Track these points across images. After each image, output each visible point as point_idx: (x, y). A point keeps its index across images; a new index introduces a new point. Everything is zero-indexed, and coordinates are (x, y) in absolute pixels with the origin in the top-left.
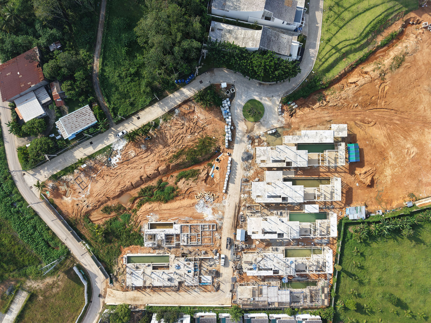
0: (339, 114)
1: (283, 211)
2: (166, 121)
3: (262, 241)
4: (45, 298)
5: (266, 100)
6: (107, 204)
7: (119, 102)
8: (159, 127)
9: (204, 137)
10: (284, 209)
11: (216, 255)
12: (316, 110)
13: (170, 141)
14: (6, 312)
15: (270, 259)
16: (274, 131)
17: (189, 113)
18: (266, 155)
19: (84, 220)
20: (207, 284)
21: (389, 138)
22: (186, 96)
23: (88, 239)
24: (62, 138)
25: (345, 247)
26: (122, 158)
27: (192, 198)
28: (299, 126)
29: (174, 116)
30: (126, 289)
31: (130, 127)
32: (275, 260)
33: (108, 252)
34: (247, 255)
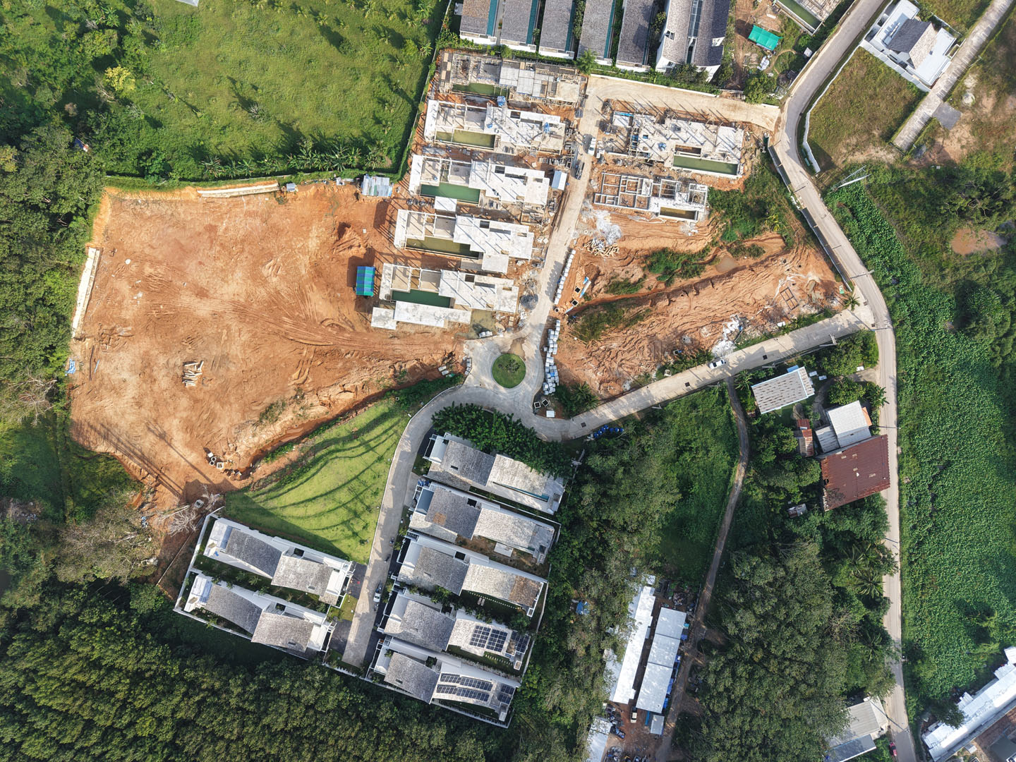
0: (377, 346)
1: (487, 207)
2: (645, 374)
3: (527, 166)
4: (869, 132)
5: (488, 384)
6: (755, 261)
7: (714, 413)
8: (658, 366)
9: (590, 342)
10: (485, 210)
11: (601, 155)
12: (412, 357)
13: (645, 343)
14: (930, 120)
15: (522, 136)
16: (484, 333)
17: (609, 382)
18: (503, 298)
19: (794, 242)
20: (622, 113)
21: (303, 297)
22: (610, 407)
23: (791, 212)
24: (809, 369)
25: (402, 137)
26: (722, 328)
27: (624, 249)
28: (442, 336)
29: (632, 380)
30: (746, 126)
31: (701, 374)
32: (514, 134)
33: (764, 186)
34: (556, 148)
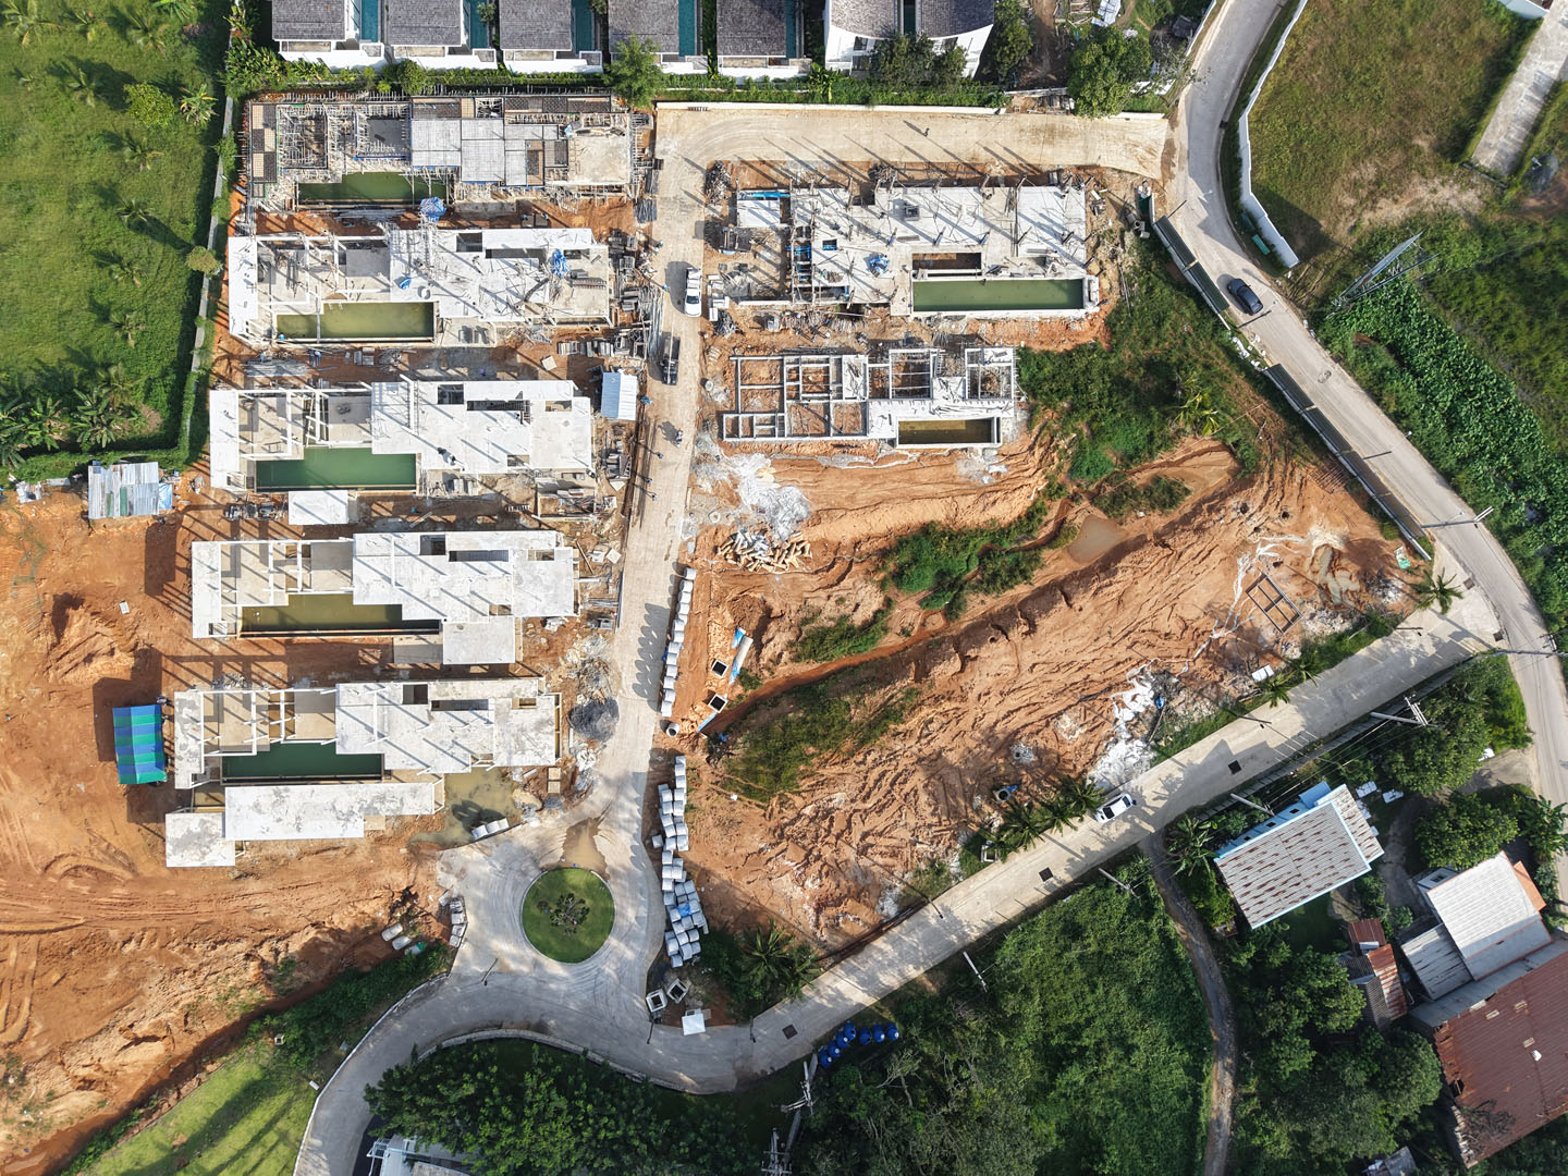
0: (203, 908)
1: (441, 493)
2: (932, 863)
3: (530, 372)
4: (1403, 142)
5: (514, 958)
6: (1167, 520)
7: (1128, 941)
8: (962, 838)
9: (774, 801)
10: (437, 501)
11: (721, 312)
12: (303, 922)
13: (917, 779)
14: (1557, 87)
15: (494, 295)
16: (482, 830)
17: (838, 902)
18: (514, 730)
19: (1259, 455)
20: (758, 194)
22: (851, 971)
23: (1239, 379)
24: (1355, 781)
25: (175, 347)
26: (1110, 709)
27: (824, 543)
28: (374, 852)
29: (900, 887)
30: (1087, 175)
31: (1084, 837)
32: (472, 293)
33: (1159, 325)
34: (594, 314)
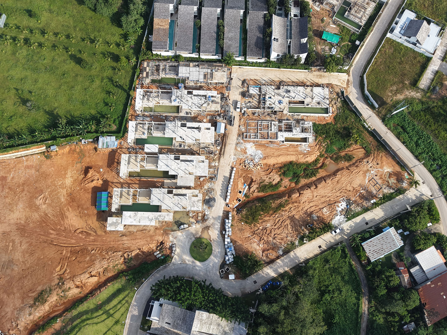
0: (112, 243)
1: (178, 148)
2: (291, 242)
3: (200, 122)
4: (402, 82)
5: (188, 260)
6: (349, 164)
7: (341, 264)
8: (299, 236)
9: (253, 225)
11: (244, 111)
12: (136, 248)
13: (288, 222)
14: (437, 72)
15: (195, 104)
16: (182, 226)
17: (268, 250)
18: (192, 202)
19: (371, 150)
20: (254, 86)
21: (62, 216)
22: (271, 268)
23: (366, 132)
24: (397, 229)
25: (121, 112)
26: (336, 207)
27: (266, 164)
28: (155, 232)
29: (283, 247)
30: (329, 85)
31: (328, 238)
32: (190, 104)
33: (346, 119)
34: (216, 110)
